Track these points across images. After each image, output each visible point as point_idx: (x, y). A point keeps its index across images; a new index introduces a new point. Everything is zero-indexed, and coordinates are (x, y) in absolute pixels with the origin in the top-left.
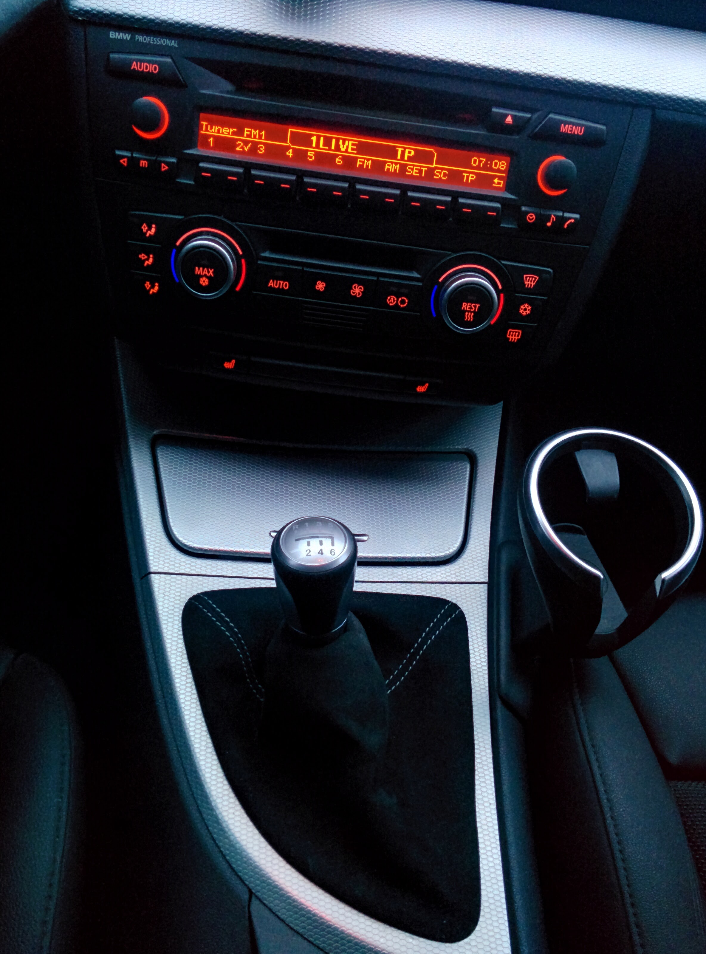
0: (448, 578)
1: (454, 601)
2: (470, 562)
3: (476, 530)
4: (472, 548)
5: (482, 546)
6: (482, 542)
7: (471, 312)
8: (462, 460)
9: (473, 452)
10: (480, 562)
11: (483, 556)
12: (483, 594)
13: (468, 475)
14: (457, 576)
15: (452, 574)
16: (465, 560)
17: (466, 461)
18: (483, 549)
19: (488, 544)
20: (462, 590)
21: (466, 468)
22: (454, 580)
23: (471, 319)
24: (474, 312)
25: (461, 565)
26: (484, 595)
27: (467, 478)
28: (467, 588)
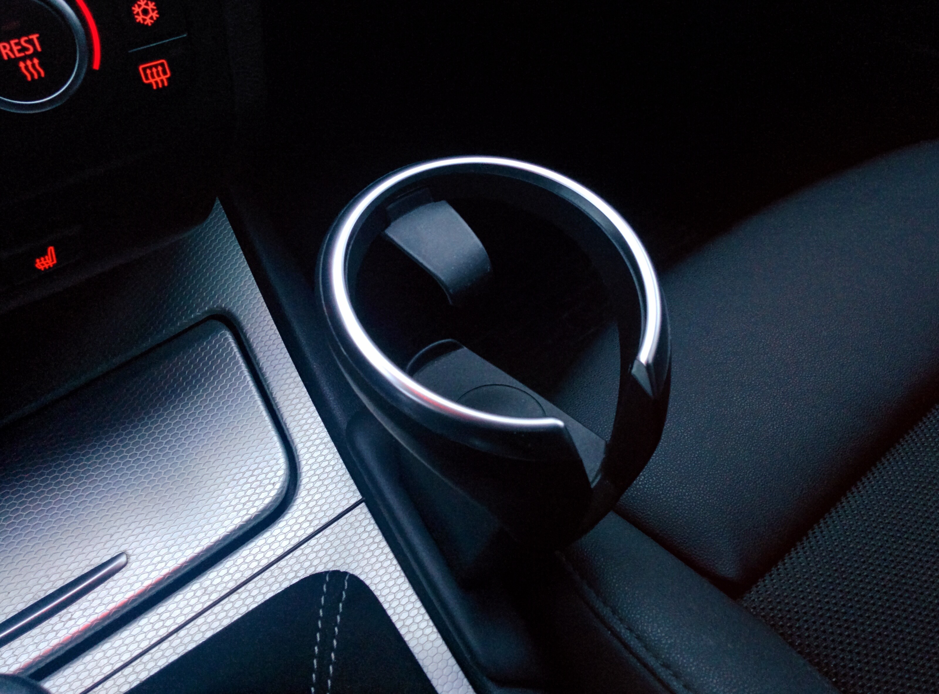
0: (299, 534)
1: (330, 567)
2: (318, 484)
3: (298, 428)
4: (307, 460)
5: (321, 447)
6: (318, 442)
7: (31, 57)
8: (214, 331)
9: (224, 309)
10: (333, 474)
11: (332, 463)
12: (367, 521)
13: (236, 350)
14: (311, 522)
15: (301, 524)
16: (308, 487)
17: (221, 329)
18: (326, 452)
19: (328, 438)
20: (331, 538)
21: (226, 339)
22: (311, 531)
23: (39, 73)
24: (36, 54)
25: (308, 499)
26: (369, 524)
27: (238, 355)
28: (337, 530)
